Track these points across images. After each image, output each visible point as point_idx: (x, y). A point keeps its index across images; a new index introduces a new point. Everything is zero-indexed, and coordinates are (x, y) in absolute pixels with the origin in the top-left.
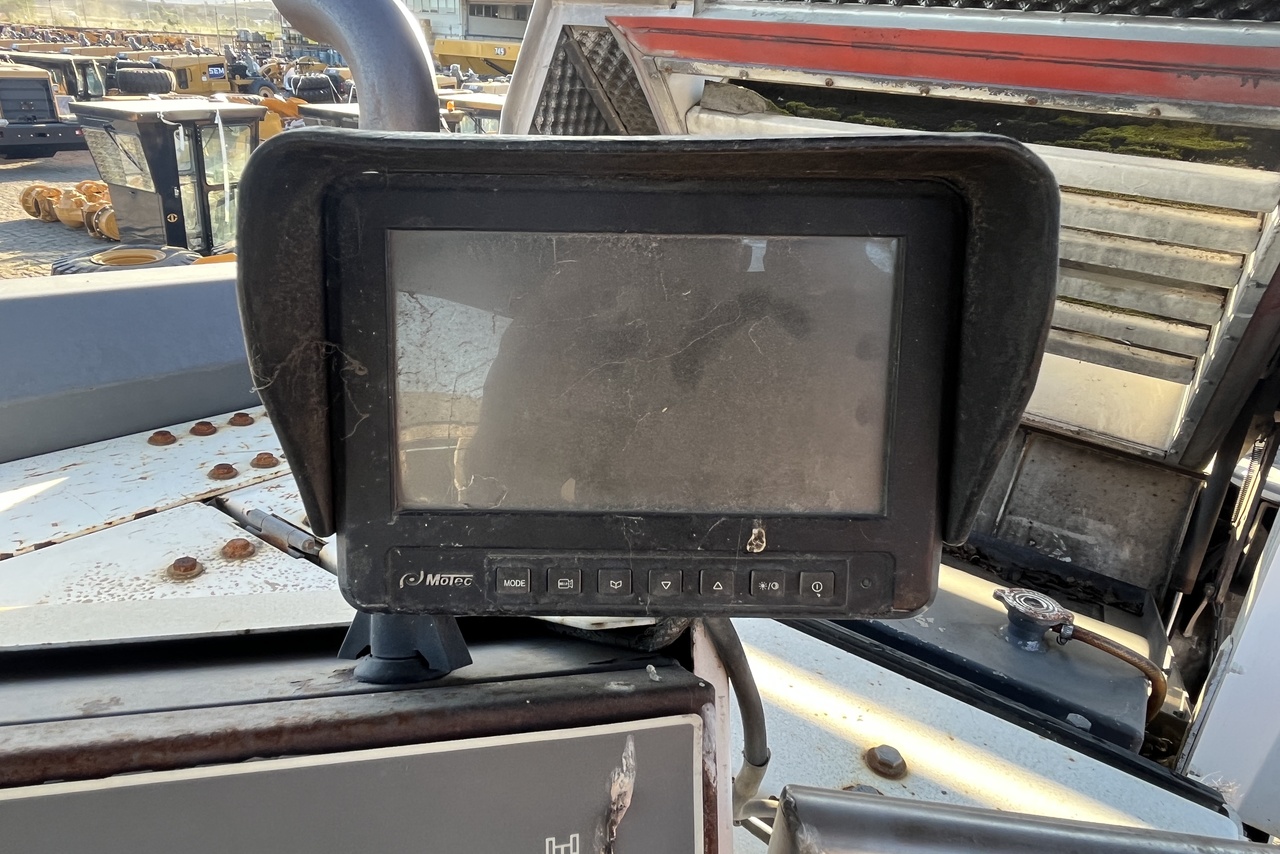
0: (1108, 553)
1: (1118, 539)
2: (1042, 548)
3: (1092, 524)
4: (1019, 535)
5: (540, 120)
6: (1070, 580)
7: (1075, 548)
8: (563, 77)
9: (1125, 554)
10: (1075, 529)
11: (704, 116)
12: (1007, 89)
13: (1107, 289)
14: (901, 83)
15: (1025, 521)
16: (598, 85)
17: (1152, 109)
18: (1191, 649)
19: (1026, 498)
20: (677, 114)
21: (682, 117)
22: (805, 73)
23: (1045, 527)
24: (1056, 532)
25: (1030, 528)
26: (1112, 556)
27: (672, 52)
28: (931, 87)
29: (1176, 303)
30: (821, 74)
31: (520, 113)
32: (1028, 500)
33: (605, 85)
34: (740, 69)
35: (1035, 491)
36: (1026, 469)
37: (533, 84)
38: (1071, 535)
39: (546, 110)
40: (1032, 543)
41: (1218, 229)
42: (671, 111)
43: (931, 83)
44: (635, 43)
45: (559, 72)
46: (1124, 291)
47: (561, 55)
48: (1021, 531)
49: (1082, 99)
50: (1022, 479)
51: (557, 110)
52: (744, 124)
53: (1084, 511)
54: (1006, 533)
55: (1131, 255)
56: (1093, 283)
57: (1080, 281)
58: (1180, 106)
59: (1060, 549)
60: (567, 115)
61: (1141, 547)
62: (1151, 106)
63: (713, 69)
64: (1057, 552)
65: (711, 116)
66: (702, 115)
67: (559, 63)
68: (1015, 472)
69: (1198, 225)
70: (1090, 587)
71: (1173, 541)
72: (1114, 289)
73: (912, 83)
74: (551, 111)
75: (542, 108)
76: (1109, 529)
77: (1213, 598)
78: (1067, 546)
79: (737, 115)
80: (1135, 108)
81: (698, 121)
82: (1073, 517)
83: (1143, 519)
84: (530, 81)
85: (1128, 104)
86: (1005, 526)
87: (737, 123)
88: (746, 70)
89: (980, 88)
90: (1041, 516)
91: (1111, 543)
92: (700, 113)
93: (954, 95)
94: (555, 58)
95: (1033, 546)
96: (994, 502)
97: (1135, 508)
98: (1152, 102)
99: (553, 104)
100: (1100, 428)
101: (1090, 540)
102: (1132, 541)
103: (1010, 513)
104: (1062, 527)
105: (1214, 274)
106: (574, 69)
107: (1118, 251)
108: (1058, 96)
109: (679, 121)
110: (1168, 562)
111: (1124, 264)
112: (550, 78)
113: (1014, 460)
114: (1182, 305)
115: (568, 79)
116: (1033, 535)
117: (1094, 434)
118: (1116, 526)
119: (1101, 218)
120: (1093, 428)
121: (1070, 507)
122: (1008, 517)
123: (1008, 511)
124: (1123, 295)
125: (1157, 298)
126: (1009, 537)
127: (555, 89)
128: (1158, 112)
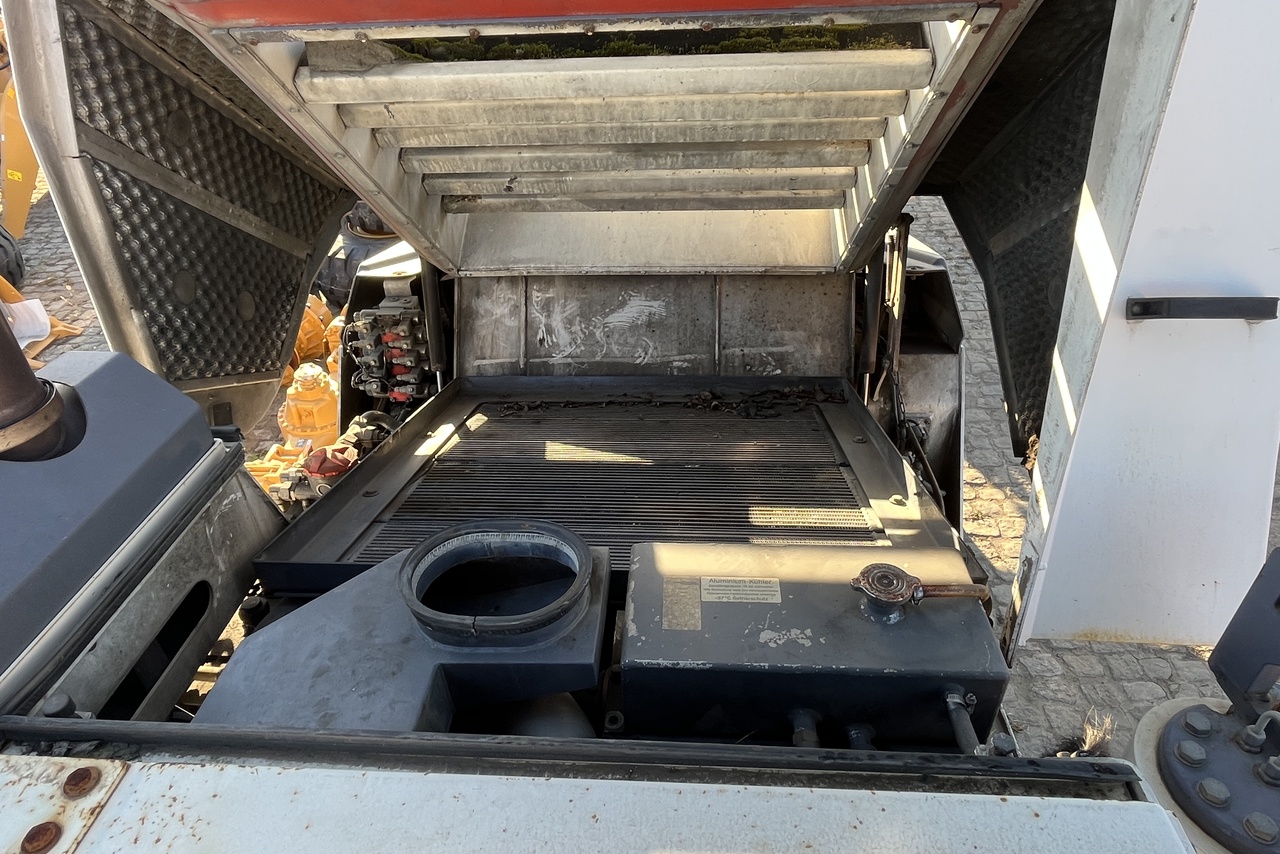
0: (805, 355)
1: (809, 340)
2: (757, 370)
3: (787, 334)
4: (736, 364)
5: (83, 111)
6: (787, 390)
7: (781, 360)
8: (87, 44)
9: (818, 351)
10: (777, 343)
11: (319, 81)
12: (680, 18)
13: (773, 155)
14: (561, 24)
15: (737, 351)
16: (139, 37)
17: (827, 19)
18: (881, 409)
19: (732, 331)
20: (284, 86)
21: (290, 85)
22: (441, 26)
23: (754, 350)
24: (763, 351)
25: (743, 355)
26: (809, 356)
27: (252, 21)
28: (595, 25)
29: (832, 155)
30: (462, 25)
31: (49, 110)
32: (733, 331)
33: (150, 36)
34: (356, 31)
35: (737, 323)
36: (724, 306)
37: (47, 65)
38: (775, 349)
39: (85, 95)
40: (748, 367)
41: (873, 99)
42: (275, 85)
43: (595, 21)
44: (191, 15)
45: (78, 40)
46: (787, 153)
47: (70, 15)
48: (737, 360)
49: (758, 18)
50: (723, 314)
51: (100, 88)
52: (374, 83)
53: (779, 325)
54: (726, 366)
55: (794, 127)
56: (761, 152)
57: (749, 152)
58: (852, 14)
59: (770, 364)
60: (117, 91)
61: (827, 341)
62: (825, 17)
63: (318, 34)
64: (769, 368)
65: (328, 79)
66: (316, 80)
67: (73, 26)
68: (717, 310)
69: (857, 99)
70: (803, 391)
71: (847, 328)
72: (779, 154)
73: (573, 23)
74: (92, 93)
75: (78, 94)
76: (801, 334)
77: (891, 369)
78: (775, 361)
79: (361, 73)
80: (810, 21)
81: (312, 87)
82: (772, 334)
83: (822, 318)
84: (41, 65)
85: (804, 17)
86: (723, 359)
87: (366, 82)
88: (363, 31)
89: (651, 19)
90: (748, 343)
91: (805, 346)
92: (312, 76)
93: (623, 29)
94: (63, 23)
95: (750, 369)
96: (709, 344)
97: (814, 310)
98: (827, 13)
99: (91, 84)
100: (782, 263)
101: (790, 348)
102: (820, 338)
103: (724, 348)
104: (766, 345)
105: (865, 130)
106: (97, 27)
107: (783, 125)
108: (734, 18)
109: (289, 93)
110: (849, 347)
111: (790, 136)
112: (69, 51)
113: (713, 300)
114: (837, 156)
115: (95, 44)
116: (747, 360)
117: (778, 269)
118: (805, 330)
119: (772, 107)
120: (775, 264)
121: (767, 327)
122: (724, 352)
123: (723, 347)
124: (788, 157)
125: (817, 154)
126: (730, 369)
127: (84, 62)
128: (832, 21)
